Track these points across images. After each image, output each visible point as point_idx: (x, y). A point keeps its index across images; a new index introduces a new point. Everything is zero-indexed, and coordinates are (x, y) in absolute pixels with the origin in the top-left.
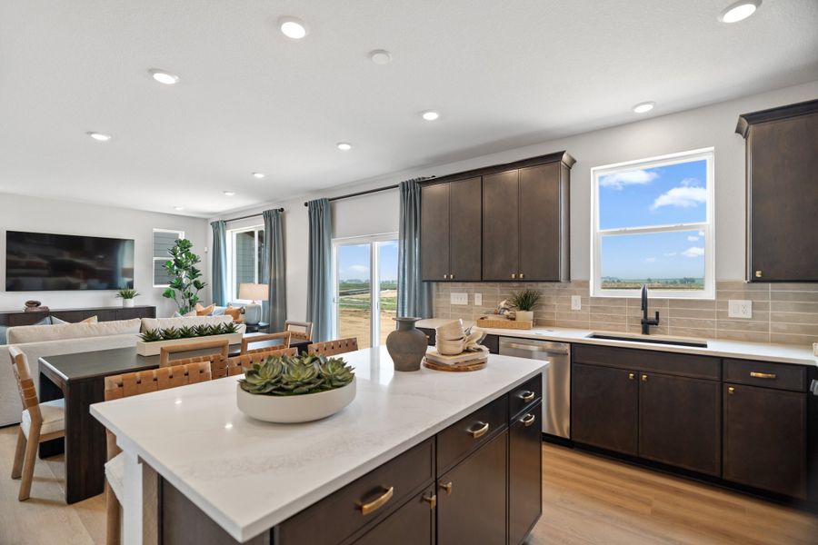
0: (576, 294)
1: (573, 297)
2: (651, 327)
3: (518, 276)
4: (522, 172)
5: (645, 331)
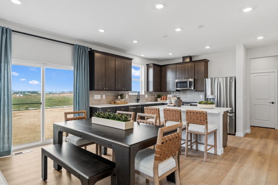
1: (126, 95)
3: (124, 89)
4: (125, 60)
5: (138, 102)
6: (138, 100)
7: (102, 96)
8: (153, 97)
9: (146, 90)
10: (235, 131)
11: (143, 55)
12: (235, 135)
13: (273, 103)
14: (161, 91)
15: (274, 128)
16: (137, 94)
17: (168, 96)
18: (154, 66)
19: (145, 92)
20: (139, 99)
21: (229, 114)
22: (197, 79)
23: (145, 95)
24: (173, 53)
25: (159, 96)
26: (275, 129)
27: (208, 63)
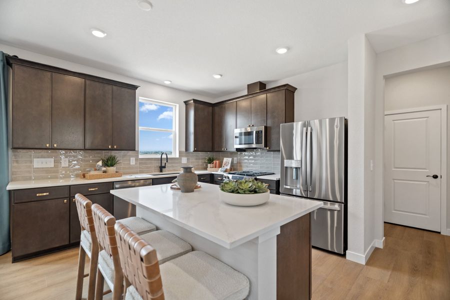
0: (133, 157)
1: (131, 159)
2: (164, 169)
3: (113, 147)
4: (115, 87)
5: (161, 171)
6: (162, 168)
7: (57, 162)
8: (200, 162)
9: (184, 149)
10: (346, 248)
11: (169, 83)
12: (344, 255)
13: (435, 177)
14: (213, 150)
15: (439, 231)
16: (159, 156)
17: (225, 160)
18: (197, 105)
19: (180, 152)
20: (163, 165)
21: (331, 204)
22: (270, 127)
23: (181, 159)
24: (221, 76)
25: (211, 161)
26: (440, 233)
27: (295, 93)
